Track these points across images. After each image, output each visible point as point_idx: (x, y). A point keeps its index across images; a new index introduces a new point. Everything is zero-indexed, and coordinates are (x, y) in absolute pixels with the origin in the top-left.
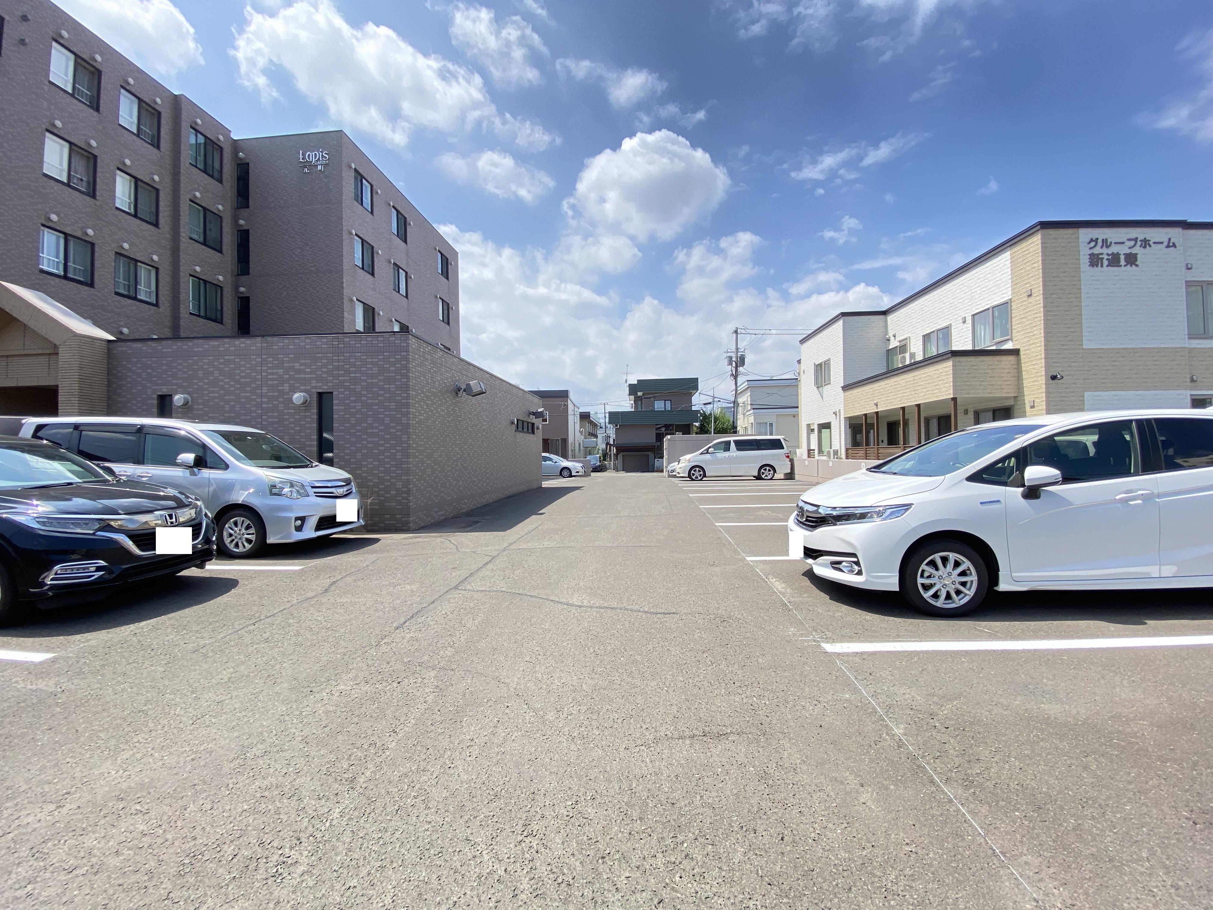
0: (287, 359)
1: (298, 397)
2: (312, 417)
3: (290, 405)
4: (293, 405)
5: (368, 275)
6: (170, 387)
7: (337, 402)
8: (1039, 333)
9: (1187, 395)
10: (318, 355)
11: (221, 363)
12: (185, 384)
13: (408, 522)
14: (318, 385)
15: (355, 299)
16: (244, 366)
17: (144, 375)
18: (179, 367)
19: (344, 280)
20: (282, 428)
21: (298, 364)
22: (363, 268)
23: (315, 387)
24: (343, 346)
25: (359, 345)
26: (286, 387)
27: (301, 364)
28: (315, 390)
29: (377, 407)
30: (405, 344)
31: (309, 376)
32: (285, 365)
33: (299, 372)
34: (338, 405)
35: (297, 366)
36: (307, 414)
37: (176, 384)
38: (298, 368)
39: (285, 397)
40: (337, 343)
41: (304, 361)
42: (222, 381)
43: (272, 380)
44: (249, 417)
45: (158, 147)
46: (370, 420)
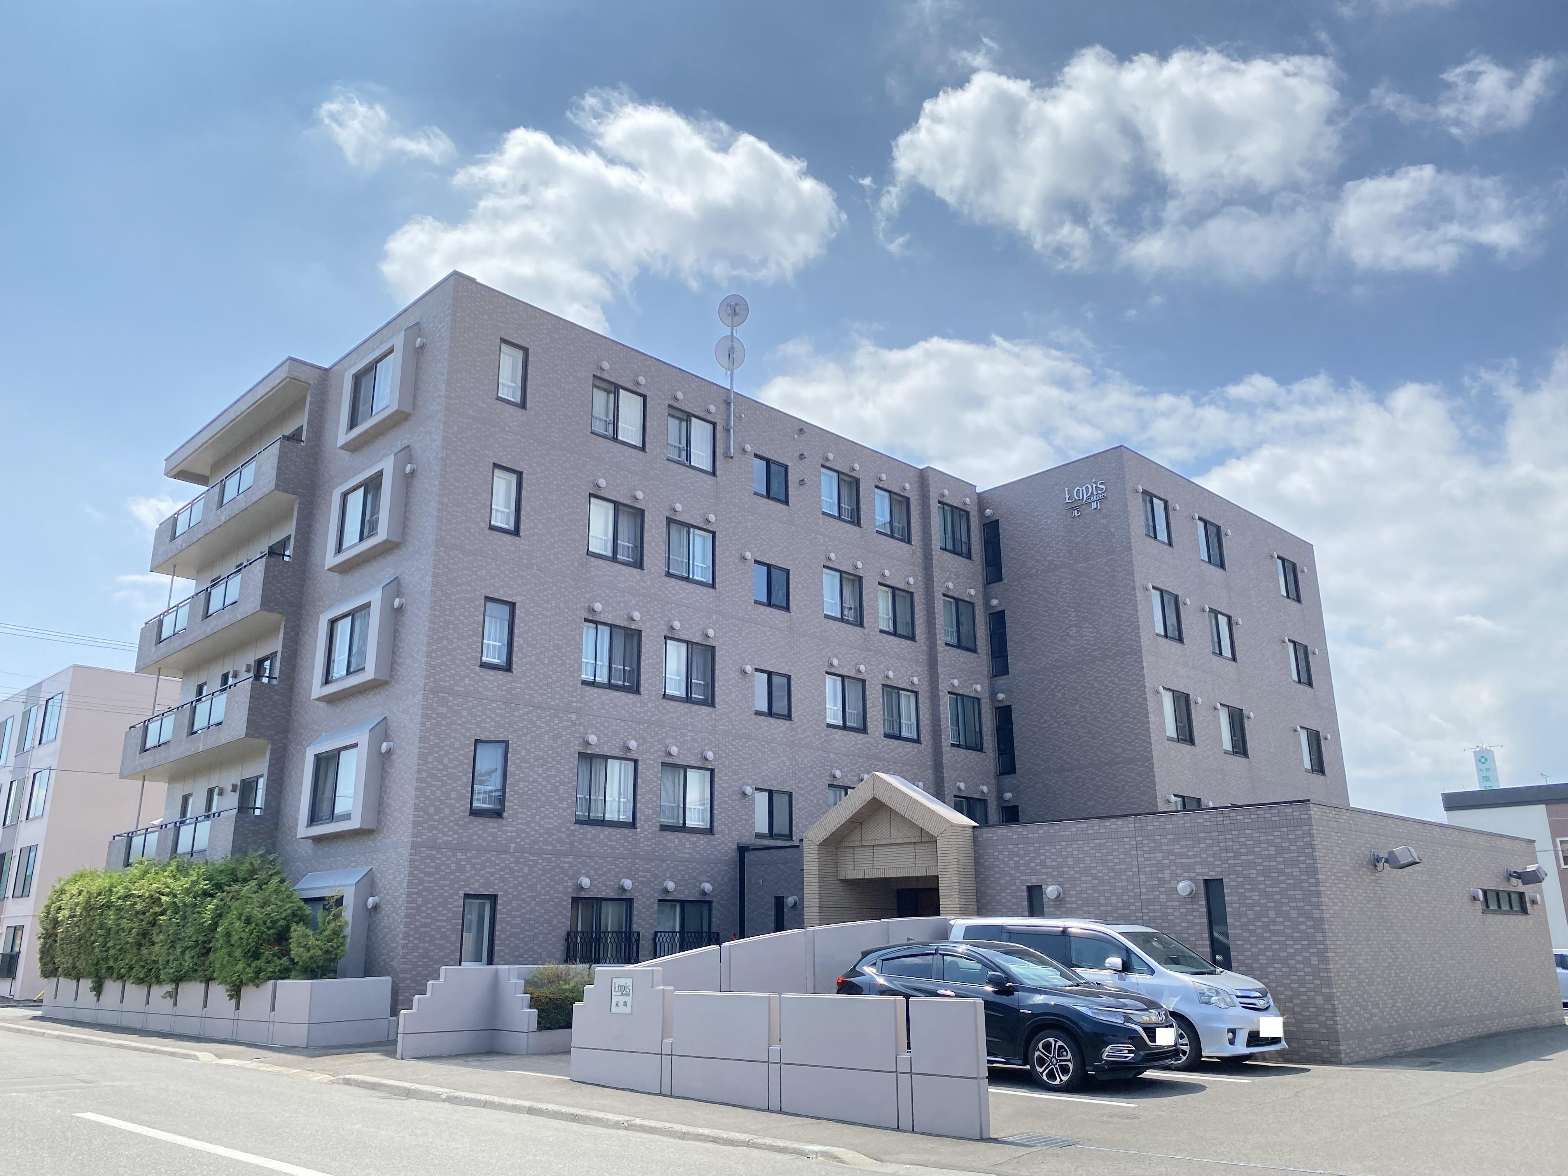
0: (1165, 841)
1: (1183, 887)
2: (1201, 910)
3: (1174, 896)
4: (1177, 896)
5: (1174, 643)
6: (1040, 877)
7: (1229, 891)
10: (1200, 835)
11: (1091, 849)
12: (1055, 873)
13: (1339, 1052)
14: (1204, 870)
15: (1161, 689)
16: (1117, 850)
17: (1012, 864)
18: (1047, 854)
19: (1145, 664)
20: (1167, 925)
21: (1179, 847)
22: (1166, 636)
23: (1202, 874)
24: (1228, 822)
25: (1249, 821)
26: (1168, 875)
27: (1182, 847)
28: (1201, 878)
29: (1279, 897)
30: (1306, 816)
31: (1192, 860)
32: (1164, 848)
33: (1180, 855)
34: (1231, 895)
35: (1177, 849)
36: (1195, 907)
37: (1046, 874)
38: (1179, 850)
39: (1166, 886)
40: (1221, 819)
41: (1184, 843)
42: (1095, 868)
43: (1151, 866)
44: (1128, 911)
45: (909, 542)
46: (1272, 913)
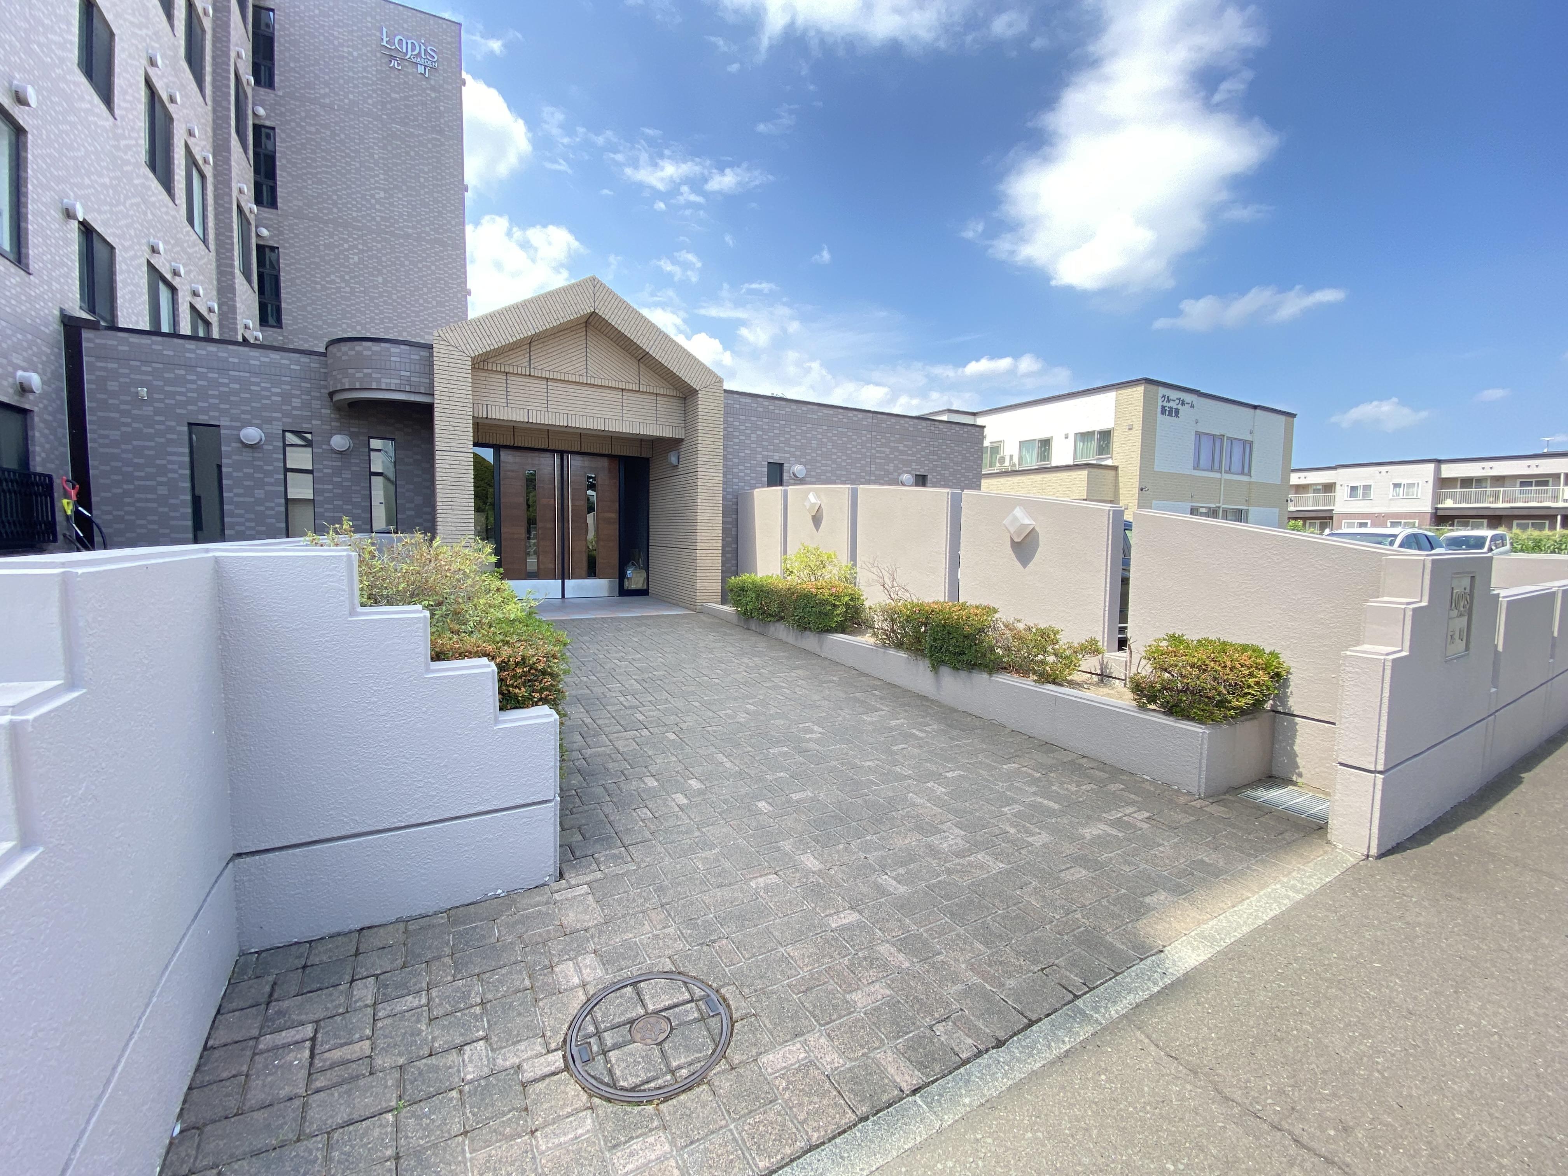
0: (893, 439)
1: (907, 478)
6: (783, 458)
8: (1136, 457)
9: (1188, 505)
10: (918, 439)
11: (834, 435)
12: (798, 453)
14: (917, 467)
16: (855, 440)
17: (754, 437)
18: (792, 433)
21: (902, 445)
23: (915, 470)
26: (891, 467)
27: (905, 446)
28: (914, 472)
31: (910, 458)
32: (892, 444)
33: (902, 452)
37: (789, 452)
38: (902, 448)
39: (890, 476)
41: (907, 443)
42: (835, 454)
43: (880, 458)
